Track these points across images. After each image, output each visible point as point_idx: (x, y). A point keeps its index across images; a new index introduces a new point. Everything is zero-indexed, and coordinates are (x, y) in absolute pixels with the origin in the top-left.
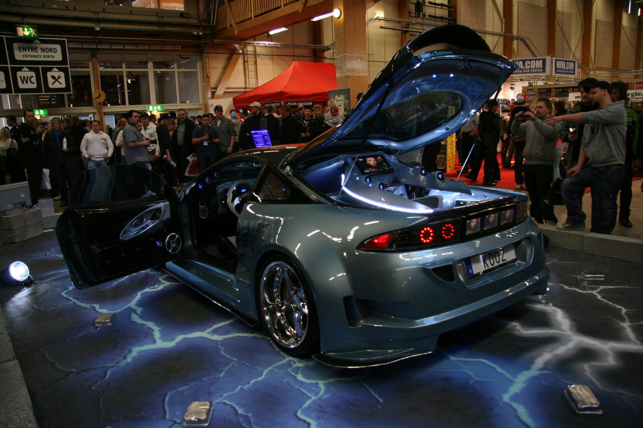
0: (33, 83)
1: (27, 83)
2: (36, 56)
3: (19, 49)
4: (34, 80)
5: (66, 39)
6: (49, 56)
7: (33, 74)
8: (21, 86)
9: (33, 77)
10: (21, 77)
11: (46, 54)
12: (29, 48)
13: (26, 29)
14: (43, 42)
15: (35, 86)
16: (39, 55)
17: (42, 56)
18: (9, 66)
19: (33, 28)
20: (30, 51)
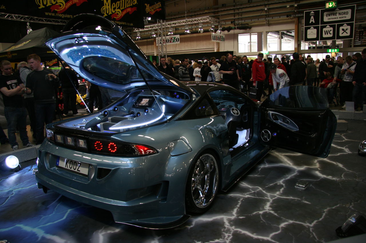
0: (331, 34)
1: (327, 34)
2: (335, 18)
3: (327, 15)
4: (332, 32)
5: (356, 5)
6: (343, 17)
7: (332, 29)
8: (324, 36)
9: (331, 30)
10: (325, 31)
11: (341, 16)
12: (332, 14)
13: (330, 3)
14: (340, 9)
15: (331, 36)
16: (338, 17)
17: (339, 18)
18: (320, 25)
19: (334, 2)
20: (332, 15)
